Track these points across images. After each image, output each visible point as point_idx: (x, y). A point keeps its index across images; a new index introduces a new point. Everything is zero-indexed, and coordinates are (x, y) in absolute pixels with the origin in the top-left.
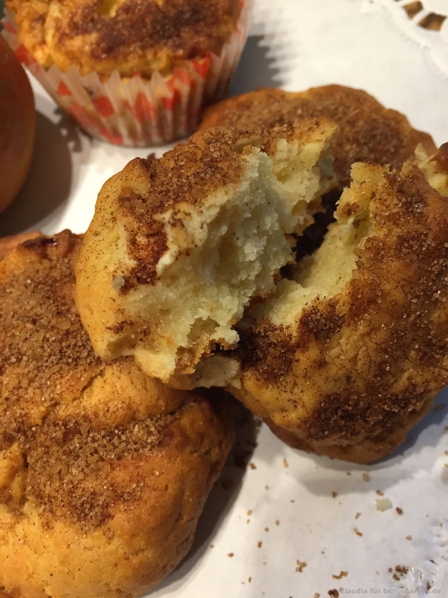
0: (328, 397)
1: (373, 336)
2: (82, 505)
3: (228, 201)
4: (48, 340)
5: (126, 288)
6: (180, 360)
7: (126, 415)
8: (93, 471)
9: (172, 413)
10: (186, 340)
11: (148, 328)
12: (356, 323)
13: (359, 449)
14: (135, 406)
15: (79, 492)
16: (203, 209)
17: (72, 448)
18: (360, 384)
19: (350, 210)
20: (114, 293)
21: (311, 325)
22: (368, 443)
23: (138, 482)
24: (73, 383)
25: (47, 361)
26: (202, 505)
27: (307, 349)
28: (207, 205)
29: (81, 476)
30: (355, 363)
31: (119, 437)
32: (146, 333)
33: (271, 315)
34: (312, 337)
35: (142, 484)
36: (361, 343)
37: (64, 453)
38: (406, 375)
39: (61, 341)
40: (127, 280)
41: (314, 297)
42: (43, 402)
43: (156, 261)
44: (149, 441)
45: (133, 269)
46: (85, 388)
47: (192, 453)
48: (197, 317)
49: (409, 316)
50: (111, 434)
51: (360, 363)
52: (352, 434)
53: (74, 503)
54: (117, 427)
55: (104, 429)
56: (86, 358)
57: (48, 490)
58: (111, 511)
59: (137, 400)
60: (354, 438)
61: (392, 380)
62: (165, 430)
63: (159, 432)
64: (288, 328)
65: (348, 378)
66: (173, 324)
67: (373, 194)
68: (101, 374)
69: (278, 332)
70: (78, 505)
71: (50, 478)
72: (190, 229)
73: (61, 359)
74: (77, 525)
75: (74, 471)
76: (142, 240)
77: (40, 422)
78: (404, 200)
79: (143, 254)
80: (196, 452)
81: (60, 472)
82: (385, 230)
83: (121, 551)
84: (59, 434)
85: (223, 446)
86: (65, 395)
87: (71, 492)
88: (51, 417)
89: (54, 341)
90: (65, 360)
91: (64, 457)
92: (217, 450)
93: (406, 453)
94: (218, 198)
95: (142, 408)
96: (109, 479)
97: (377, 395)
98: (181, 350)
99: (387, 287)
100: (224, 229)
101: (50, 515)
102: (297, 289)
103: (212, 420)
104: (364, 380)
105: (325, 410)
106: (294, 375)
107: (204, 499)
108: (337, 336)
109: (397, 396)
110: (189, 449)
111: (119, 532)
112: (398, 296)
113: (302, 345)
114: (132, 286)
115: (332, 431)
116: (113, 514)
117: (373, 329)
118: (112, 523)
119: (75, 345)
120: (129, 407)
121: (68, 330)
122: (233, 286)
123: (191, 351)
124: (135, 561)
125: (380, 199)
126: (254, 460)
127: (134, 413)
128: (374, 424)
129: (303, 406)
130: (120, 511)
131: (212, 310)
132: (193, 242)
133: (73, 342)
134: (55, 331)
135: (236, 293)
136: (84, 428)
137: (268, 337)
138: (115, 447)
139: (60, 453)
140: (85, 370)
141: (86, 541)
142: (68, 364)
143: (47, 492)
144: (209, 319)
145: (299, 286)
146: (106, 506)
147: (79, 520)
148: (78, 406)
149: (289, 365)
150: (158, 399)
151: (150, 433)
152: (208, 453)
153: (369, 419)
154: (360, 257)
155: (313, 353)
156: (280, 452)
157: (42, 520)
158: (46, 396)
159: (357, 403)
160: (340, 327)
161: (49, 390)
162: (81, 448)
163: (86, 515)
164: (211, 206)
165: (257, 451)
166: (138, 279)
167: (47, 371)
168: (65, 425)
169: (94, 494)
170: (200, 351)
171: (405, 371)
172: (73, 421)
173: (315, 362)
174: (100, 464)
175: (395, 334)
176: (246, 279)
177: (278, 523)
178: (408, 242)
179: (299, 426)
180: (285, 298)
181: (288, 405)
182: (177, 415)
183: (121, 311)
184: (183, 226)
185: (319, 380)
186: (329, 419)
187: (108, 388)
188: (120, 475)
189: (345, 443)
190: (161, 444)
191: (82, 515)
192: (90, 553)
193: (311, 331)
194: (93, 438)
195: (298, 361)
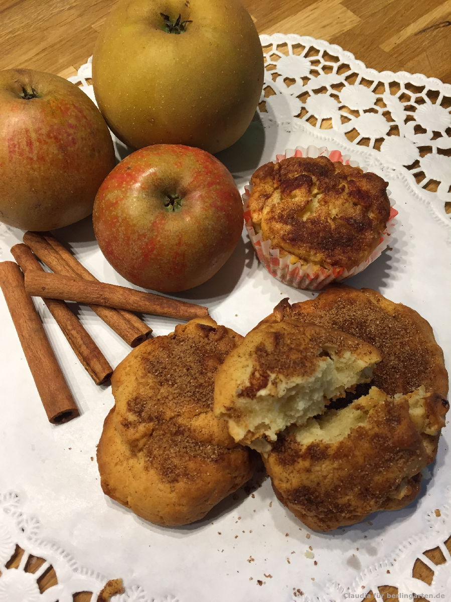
0: (305, 487)
1: (339, 471)
2: (168, 468)
3: (301, 383)
4: (190, 383)
5: (240, 395)
6: (247, 435)
7: (208, 439)
8: (180, 456)
9: (229, 449)
10: (254, 428)
11: (241, 415)
12: (334, 461)
13: (310, 519)
14: (214, 437)
15: (169, 462)
16: (289, 382)
17: (176, 439)
18: (323, 490)
19: (358, 408)
20: (234, 394)
21: (312, 451)
22: (315, 519)
23: (198, 473)
24: (192, 410)
25: (185, 393)
26: (220, 500)
27: (305, 460)
28: (292, 380)
29: (174, 455)
30: (325, 479)
31: (199, 447)
32: (239, 417)
33: (297, 435)
34: (310, 456)
35: (199, 475)
36: (332, 471)
37: (172, 440)
38: (348, 498)
39: (196, 387)
40: (243, 391)
41: (321, 439)
42: (174, 411)
43: (258, 390)
44: (212, 457)
45: (247, 387)
46: (196, 415)
47: (229, 474)
48: (263, 421)
49: (362, 471)
50: (197, 444)
51: (327, 480)
52: (308, 510)
53: (164, 465)
54: (201, 442)
55: (195, 439)
56: (204, 402)
57: (155, 452)
58: (179, 479)
59: (216, 435)
60: (309, 512)
61: (339, 496)
62: (222, 456)
63: (219, 455)
64: (302, 445)
65: (318, 484)
66: (251, 419)
67: (375, 406)
68: (206, 413)
69: (296, 444)
70: (166, 468)
71: (160, 447)
72: (279, 389)
73: (192, 396)
74: (161, 477)
75: (172, 451)
76: (257, 375)
77: (168, 419)
78: (388, 417)
79: (255, 382)
80: (230, 474)
81: (165, 448)
82: (371, 427)
83: (174, 500)
84: (174, 430)
85: (245, 478)
86: (186, 414)
87: (166, 460)
88: (174, 420)
89: (193, 386)
90: (194, 398)
91: (170, 442)
92: (240, 479)
93: (336, 536)
94: (297, 380)
95: (216, 439)
96: (186, 464)
97: (328, 499)
98: (249, 431)
99: (357, 453)
100: (293, 393)
101: (150, 464)
102: (317, 428)
103: (245, 463)
104: (326, 489)
105: (300, 492)
106: (294, 468)
107: (222, 498)
108: (322, 462)
109: (338, 505)
110: (227, 471)
111: (177, 491)
112: (360, 460)
113: (304, 457)
114: (243, 396)
115: (299, 503)
116: (179, 481)
117: (340, 468)
118: (177, 485)
119: (202, 393)
120: (211, 436)
121: (202, 383)
122: (286, 415)
123: (253, 434)
124: (177, 508)
125: (376, 410)
126: (255, 493)
127: (212, 440)
128: (321, 512)
129: (291, 484)
130: (183, 481)
131: (271, 422)
132: (277, 394)
133: (201, 391)
134: (196, 380)
135: (286, 419)
136: (186, 434)
137: (290, 444)
138: (195, 450)
139: (169, 439)
140: (200, 407)
141: (161, 486)
142: (194, 400)
143: (154, 453)
144: (268, 425)
145: (319, 427)
146: (178, 475)
147: (163, 474)
148: (188, 422)
149: (293, 462)
150: (226, 439)
151: (214, 453)
152: (235, 477)
153: (320, 508)
154: (351, 433)
155: (307, 463)
156: (271, 497)
157: (145, 464)
158: (177, 409)
159: (317, 497)
160: (325, 459)
161: (180, 407)
162: (180, 442)
163: (167, 474)
164: (293, 382)
165: (259, 489)
166: (248, 394)
167: (183, 398)
168: (179, 428)
169: (175, 466)
170: (257, 436)
171: (348, 496)
172: (184, 427)
173: (306, 468)
174: (185, 454)
175: (351, 476)
176: (294, 415)
177: (251, 532)
178: (378, 438)
179: (284, 492)
180: (309, 429)
181: (284, 479)
182: (230, 451)
183: (233, 402)
184: (276, 387)
185: (304, 476)
186: (300, 497)
187: (206, 421)
188: (191, 465)
189: (304, 512)
190: (216, 461)
191: (166, 473)
192: (159, 492)
193: (310, 454)
194: (188, 441)
195: (299, 463)
